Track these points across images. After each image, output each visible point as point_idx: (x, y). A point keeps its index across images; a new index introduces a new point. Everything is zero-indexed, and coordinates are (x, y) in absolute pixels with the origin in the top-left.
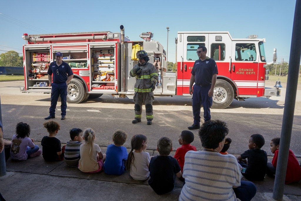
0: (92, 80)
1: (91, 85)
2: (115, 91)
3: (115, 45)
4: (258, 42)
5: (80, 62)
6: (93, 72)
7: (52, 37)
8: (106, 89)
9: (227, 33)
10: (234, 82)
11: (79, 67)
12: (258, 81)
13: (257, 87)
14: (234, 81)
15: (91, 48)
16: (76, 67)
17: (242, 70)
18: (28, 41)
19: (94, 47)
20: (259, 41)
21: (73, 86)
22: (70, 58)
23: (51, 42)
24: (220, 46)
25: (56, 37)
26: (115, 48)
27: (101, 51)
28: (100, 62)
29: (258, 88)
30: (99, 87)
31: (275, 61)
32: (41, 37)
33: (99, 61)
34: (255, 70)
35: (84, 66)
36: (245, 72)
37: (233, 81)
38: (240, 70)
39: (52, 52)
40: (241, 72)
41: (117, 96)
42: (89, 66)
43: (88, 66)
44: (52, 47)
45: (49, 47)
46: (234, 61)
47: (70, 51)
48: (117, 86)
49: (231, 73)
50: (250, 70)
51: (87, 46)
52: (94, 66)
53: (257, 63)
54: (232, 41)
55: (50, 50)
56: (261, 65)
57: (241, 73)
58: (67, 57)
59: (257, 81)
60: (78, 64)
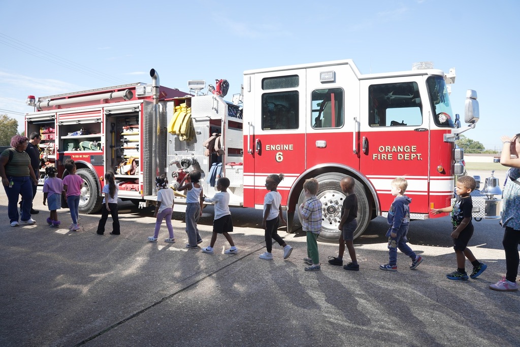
2: (140, 193)
3: (140, 107)
4: (426, 77)
5: (93, 140)
6: (113, 157)
8: (127, 189)
9: (347, 64)
10: (368, 178)
11: (93, 150)
12: (431, 177)
13: (429, 192)
14: (368, 176)
15: (107, 115)
16: (90, 149)
17: (388, 148)
19: (112, 113)
20: (427, 74)
22: (81, 133)
23: (59, 107)
24: (333, 95)
26: (140, 112)
27: (127, 118)
28: (126, 139)
29: (431, 194)
31: (473, 122)
33: (125, 137)
34: (421, 149)
35: (98, 148)
36: (395, 154)
37: (365, 176)
38: (381, 148)
39: (58, 124)
40: (384, 153)
41: (143, 203)
42: (103, 147)
44: (58, 116)
45: (54, 116)
46: (366, 128)
47: (79, 121)
48: (142, 184)
49: (359, 157)
50: (407, 148)
51: (102, 110)
53: (426, 130)
54: (360, 80)
55: (56, 120)
56: (438, 135)
57: (384, 156)
58: (78, 132)
59: (426, 177)
60: (91, 143)
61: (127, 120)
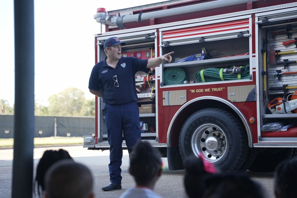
0: (263, 111)
1: (261, 126)
5: (228, 65)
6: (265, 89)
7: (161, 8)
11: (225, 80)
15: (260, 25)
16: (219, 80)
18: (107, 26)
19: (270, 20)
21: (210, 129)
22: (203, 57)
23: (157, 21)
25: (169, 7)
27: (290, 30)
30: (284, 129)
32: (135, 13)
33: (284, 58)
35: (239, 76)
39: (161, 45)
42: (254, 73)
43: (251, 73)
44: (160, 33)
45: (154, 34)
47: (204, 38)
51: (250, 20)
52: (267, 75)
55: (156, 40)
58: (198, 55)
60: (225, 70)
61: (290, 32)
